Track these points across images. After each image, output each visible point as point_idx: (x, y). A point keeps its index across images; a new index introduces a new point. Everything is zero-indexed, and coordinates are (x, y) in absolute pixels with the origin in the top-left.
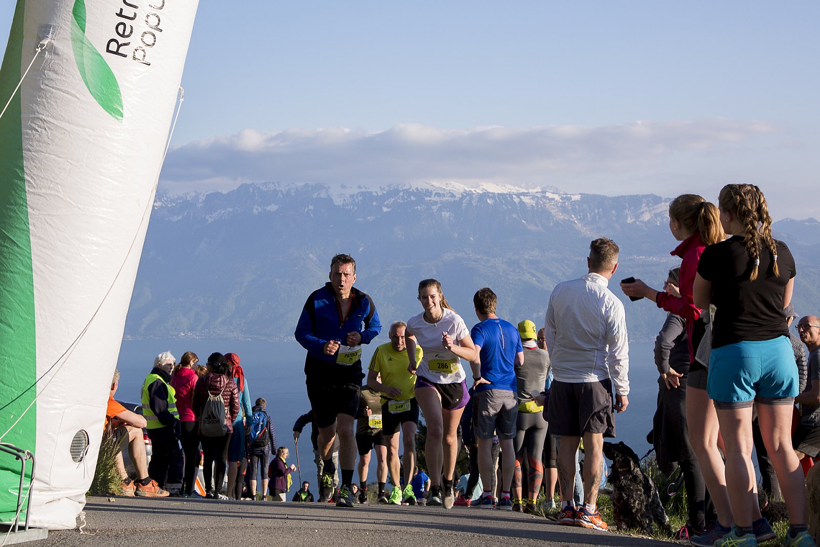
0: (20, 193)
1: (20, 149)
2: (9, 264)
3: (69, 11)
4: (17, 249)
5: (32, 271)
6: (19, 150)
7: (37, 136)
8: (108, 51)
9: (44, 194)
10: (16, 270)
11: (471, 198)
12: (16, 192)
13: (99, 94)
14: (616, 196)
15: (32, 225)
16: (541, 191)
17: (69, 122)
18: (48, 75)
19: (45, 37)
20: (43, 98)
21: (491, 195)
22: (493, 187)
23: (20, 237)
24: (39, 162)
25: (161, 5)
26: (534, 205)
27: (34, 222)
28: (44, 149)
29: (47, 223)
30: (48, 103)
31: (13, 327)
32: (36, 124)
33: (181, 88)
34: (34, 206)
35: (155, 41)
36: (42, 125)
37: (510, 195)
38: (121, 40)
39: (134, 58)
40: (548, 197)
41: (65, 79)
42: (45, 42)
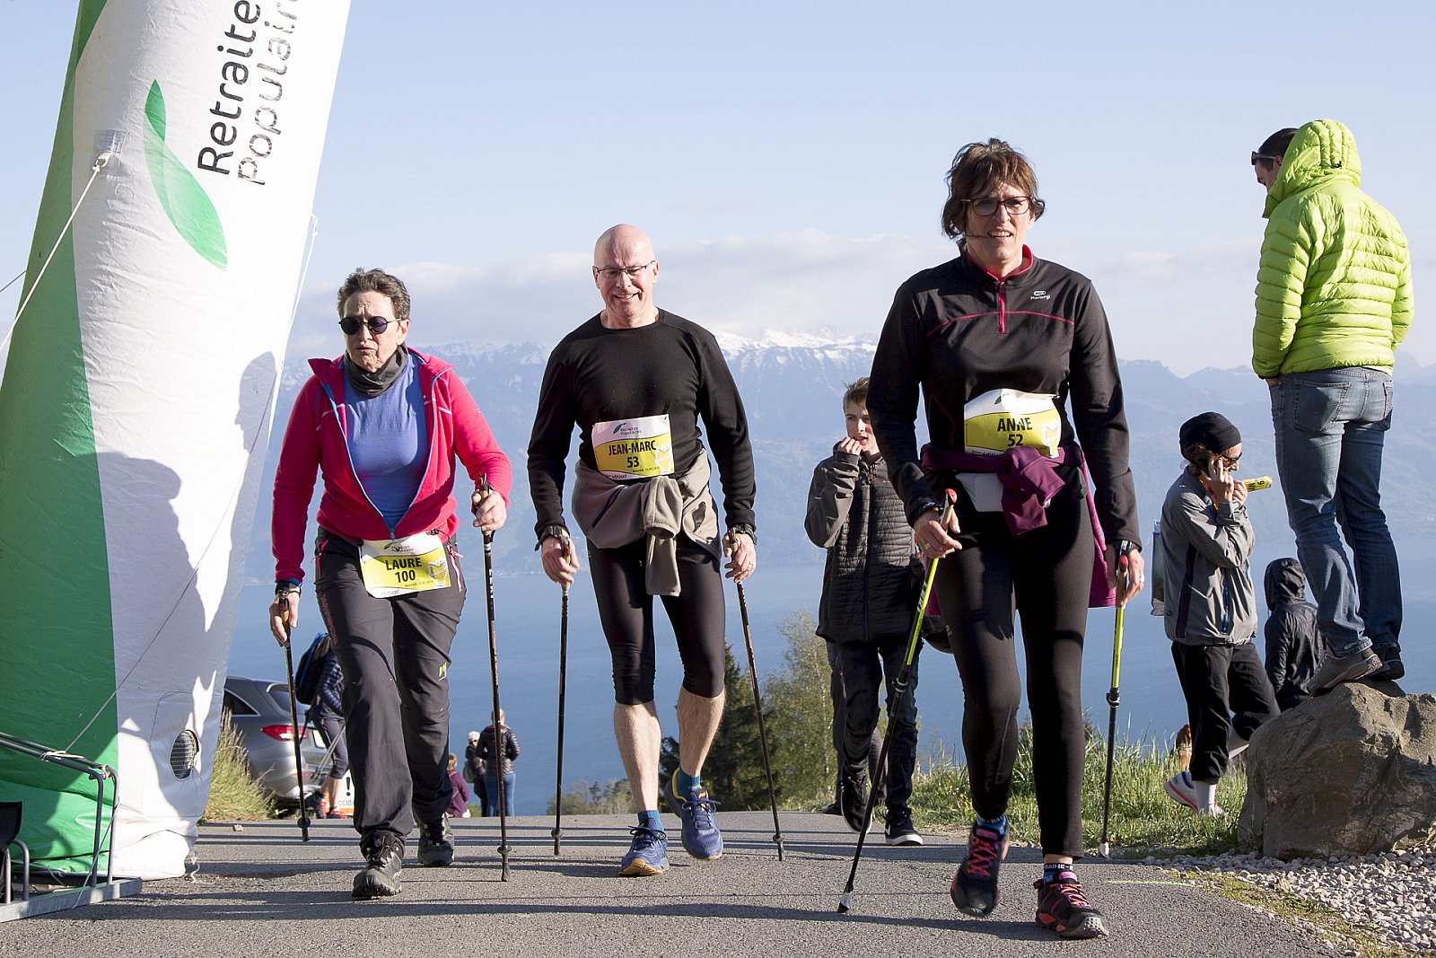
0: (78, 383)
1: (76, 318)
3: (140, 109)
5: (100, 497)
6: (74, 318)
7: (100, 297)
8: (201, 165)
9: (114, 382)
11: (753, 356)
12: (72, 383)
13: (190, 231)
15: (97, 428)
16: (854, 341)
17: (147, 275)
18: (112, 206)
19: (107, 150)
20: (106, 239)
21: (782, 351)
23: (81, 447)
24: (105, 335)
25: (277, 95)
26: (845, 362)
27: (101, 424)
28: (111, 318)
29: (121, 426)
30: (114, 247)
32: (97, 280)
33: (314, 217)
34: (99, 401)
35: (272, 148)
36: (107, 280)
37: (811, 351)
38: (220, 150)
39: (241, 175)
40: (865, 350)
41: (137, 210)
42: (106, 156)
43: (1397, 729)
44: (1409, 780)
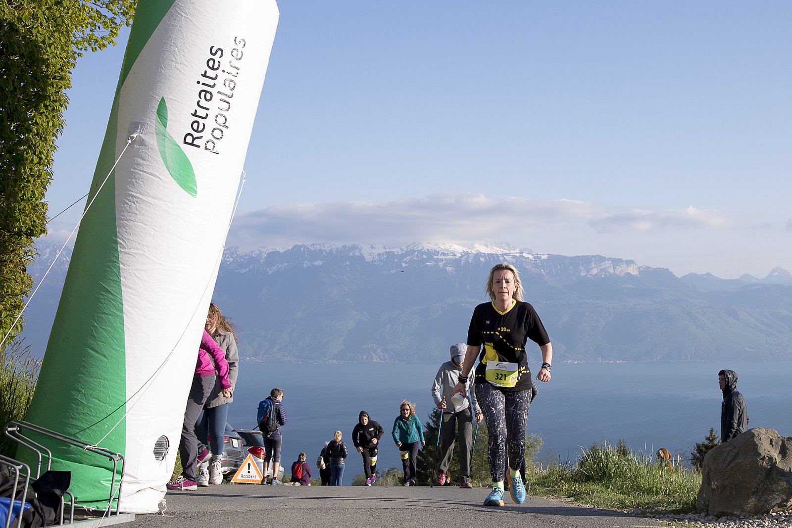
0: (113, 252)
1: (114, 219)
2: (104, 308)
3: (154, 112)
4: (111, 296)
5: (123, 313)
7: (128, 208)
8: (185, 142)
9: (133, 253)
10: (110, 313)
12: (110, 252)
13: (178, 176)
14: (573, 256)
15: (123, 277)
16: (519, 252)
17: (153, 198)
18: (137, 161)
19: (135, 132)
20: (133, 178)
22: (484, 250)
23: (114, 287)
24: (129, 228)
25: (227, 108)
27: (124, 274)
28: (133, 218)
29: (136, 276)
30: (137, 182)
31: (107, 356)
32: (127, 199)
33: (244, 171)
34: (125, 262)
35: (222, 136)
36: (132, 199)
38: (196, 135)
39: (206, 149)
41: (150, 164)
42: (135, 135)
43: (775, 454)
44: (780, 479)
